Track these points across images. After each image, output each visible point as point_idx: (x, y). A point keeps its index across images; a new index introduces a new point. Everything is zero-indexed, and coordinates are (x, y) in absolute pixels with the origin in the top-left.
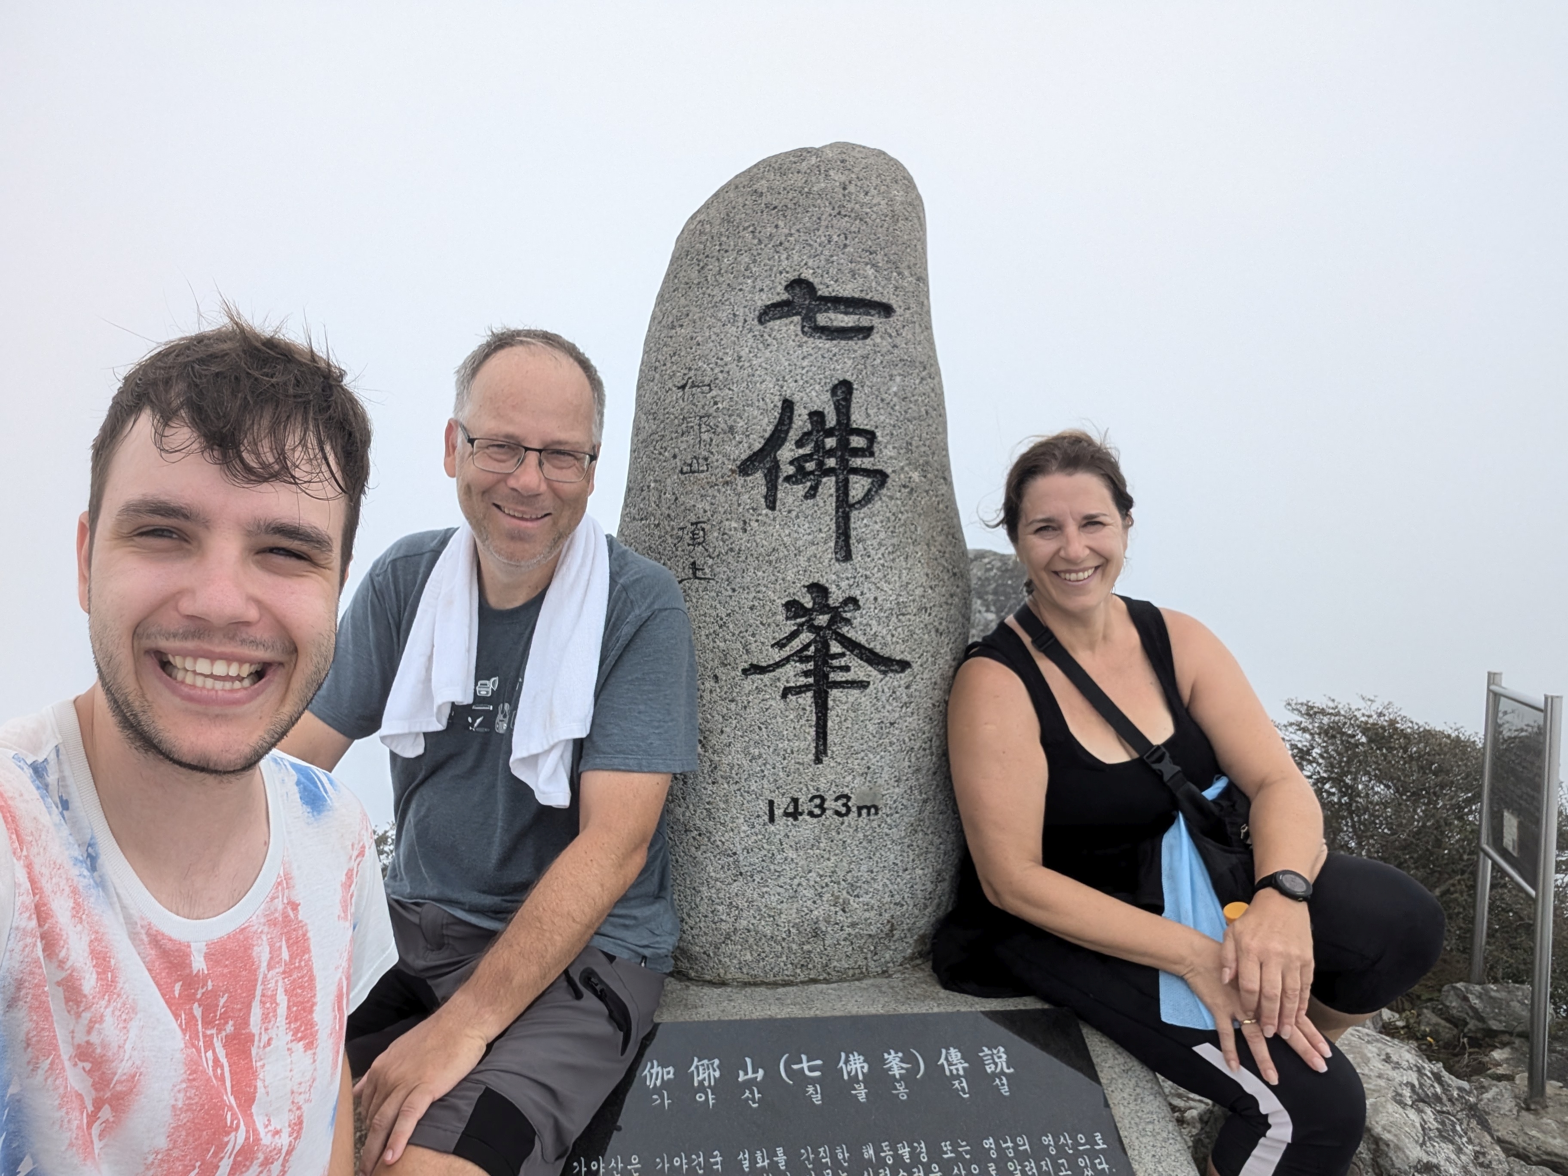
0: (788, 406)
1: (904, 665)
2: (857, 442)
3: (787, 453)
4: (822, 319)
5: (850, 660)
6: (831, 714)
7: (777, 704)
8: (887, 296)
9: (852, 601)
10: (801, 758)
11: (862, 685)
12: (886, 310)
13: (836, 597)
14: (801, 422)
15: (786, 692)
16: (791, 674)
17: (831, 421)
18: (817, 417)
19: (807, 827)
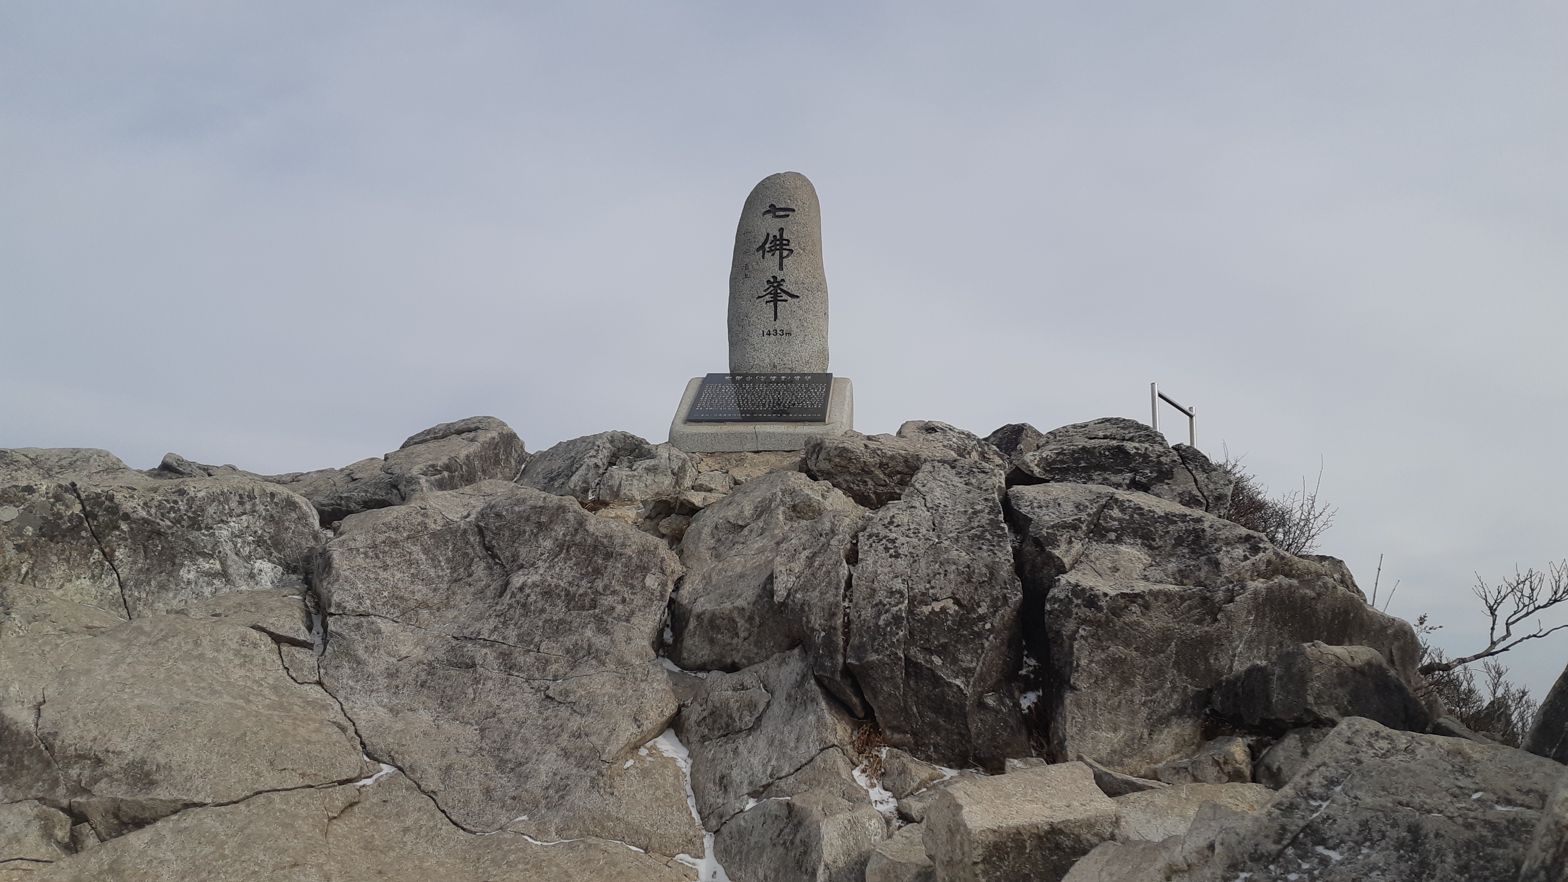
0: (768, 235)
1: (798, 297)
2: (785, 242)
3: (767, 246)
4: (777, 214)
5: (782, 294)
6: (778, 308)
7: (764, 305)
8: (793, 207)
9: (783, 280)
10: (771, 319)
11: (786, 301)
12: (793, 210)
13: (779, 279)
14: (771, 238)
15: (767, 302)
16: (768, 298)
17: (778, 237)
18: (775, 237)
19: (772, 338)
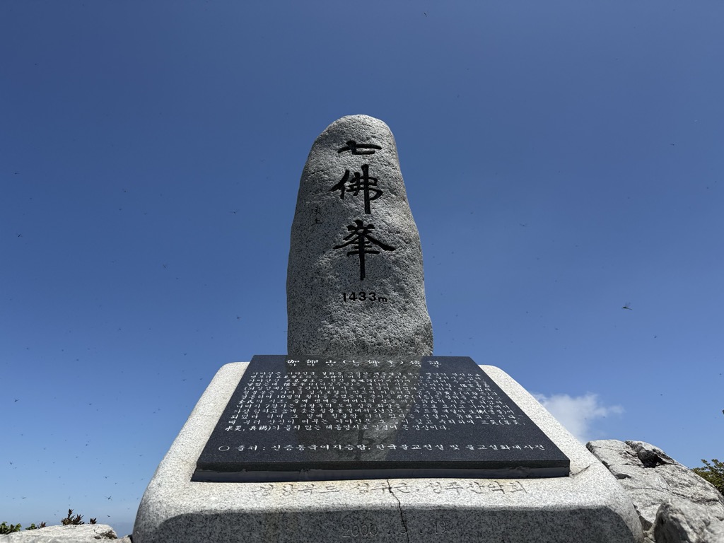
1: (393, 248)
2: (371, 181)
3: (347, 184)
4: (358, 150)
5: (372, 244)
6: (366, 262)
7: (346, 258)
9: (371, 226)
10: (355, 277)
11: (377, 253)
12: (379, 148)
13: (365, 224)
14: (352, 176)
15: (349, 254)
16: (351, 248)
17: (362, 175)
18: (357, 174)
19: (359, 304)
